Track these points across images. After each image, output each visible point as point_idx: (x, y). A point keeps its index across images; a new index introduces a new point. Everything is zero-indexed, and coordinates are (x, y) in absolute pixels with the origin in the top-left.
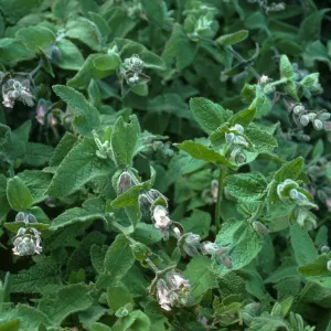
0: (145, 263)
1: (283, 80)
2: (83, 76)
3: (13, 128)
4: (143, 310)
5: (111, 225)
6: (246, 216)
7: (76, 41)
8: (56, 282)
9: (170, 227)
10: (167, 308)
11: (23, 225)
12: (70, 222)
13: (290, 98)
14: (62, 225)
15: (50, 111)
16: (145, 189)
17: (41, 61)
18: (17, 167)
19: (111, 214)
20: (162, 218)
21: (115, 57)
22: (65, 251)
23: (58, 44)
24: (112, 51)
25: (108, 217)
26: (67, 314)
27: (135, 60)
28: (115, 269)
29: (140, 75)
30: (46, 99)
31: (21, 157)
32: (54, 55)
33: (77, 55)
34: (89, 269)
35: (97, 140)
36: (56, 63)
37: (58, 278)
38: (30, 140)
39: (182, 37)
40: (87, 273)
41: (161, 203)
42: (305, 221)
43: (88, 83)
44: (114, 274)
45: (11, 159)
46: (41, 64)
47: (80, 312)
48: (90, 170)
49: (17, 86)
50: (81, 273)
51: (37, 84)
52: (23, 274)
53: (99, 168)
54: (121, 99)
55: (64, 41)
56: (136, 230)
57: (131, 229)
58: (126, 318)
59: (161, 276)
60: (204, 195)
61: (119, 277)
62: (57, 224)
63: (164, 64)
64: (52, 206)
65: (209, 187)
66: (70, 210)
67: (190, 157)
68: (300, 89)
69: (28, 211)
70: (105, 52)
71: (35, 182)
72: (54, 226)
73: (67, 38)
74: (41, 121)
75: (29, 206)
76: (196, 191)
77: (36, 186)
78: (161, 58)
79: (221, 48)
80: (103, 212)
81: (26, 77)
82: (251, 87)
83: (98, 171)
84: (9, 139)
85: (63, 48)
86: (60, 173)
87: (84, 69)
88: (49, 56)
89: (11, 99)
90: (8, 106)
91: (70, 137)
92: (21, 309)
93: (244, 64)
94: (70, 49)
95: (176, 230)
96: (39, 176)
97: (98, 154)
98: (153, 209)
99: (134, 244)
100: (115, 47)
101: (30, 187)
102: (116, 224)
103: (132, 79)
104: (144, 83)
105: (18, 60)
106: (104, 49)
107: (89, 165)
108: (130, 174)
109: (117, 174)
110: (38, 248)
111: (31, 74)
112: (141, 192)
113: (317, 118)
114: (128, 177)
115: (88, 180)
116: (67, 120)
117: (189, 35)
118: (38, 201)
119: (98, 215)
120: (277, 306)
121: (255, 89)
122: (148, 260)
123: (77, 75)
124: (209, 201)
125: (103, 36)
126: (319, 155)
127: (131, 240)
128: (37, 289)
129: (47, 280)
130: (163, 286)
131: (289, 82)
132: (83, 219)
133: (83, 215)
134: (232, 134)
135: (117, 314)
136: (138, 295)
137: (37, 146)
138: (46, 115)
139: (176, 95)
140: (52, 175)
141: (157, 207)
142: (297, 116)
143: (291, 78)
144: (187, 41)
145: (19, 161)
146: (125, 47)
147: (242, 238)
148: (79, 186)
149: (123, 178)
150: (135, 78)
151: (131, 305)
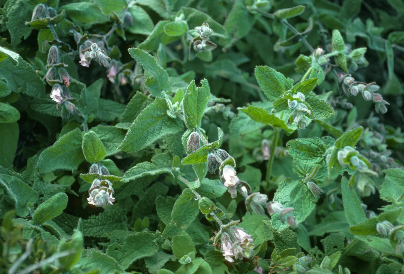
0: (209, 216)
1: (335, 53)
2: (152, 40)
3: (88, 85)
4: (203, 258)
5: (176, 179)
6: (300, 176)
7: (146, 8)
8: (122, 228)
9: (238, 186)
10: (230, 260)
11: (98, 177)
12: (140, 175)
13: (340, 69)
14: (133, 178)
15: (121, 71)
16: (213, 149)
17: (115, 24)
18: (91, 121)
19: (177, 169)
20: (232, 177)
21: (183, 24)
22: (130, 200)
23: (130, 10)
24: (180, 19)
25: (174, 172)
26: (134, 260)
27: (205, 28)
28: (180, 220)
29: (207, 43)
30: (117, 60)
31: (94, 112)
32: (127, 20)
33: (147, 21)
34: (153, 217)
35: (169, 101)
36: (127, 28)
37: (125, 223)
38: (101, 97)
39: (243, 9)
40: (151, 220)
41: (230, 163)
42: (366, 187)
43: (158, 47)
44: (179, 225)
45: (85, 114)
46: (114, 28)
47: (147, 258)
48: (161, 128)
49: (94, 48)
50: (146, 221)
51: (111, 46)
52: (92, 219)
53: (169, 127)
54: (183, 62)
55: (135, 7)
56: (202, 186)
57: (197, 184)
58: (189, 265)
59: (224, 230)
60: (255, 152)
61: (184, 227)
62: (128, 176)
63: (226, 33)
64: (119, 157)
65: (260, 146)
66: (140, 164)
67: (249, 119)
68: (349, 61)
69: (101, 163)
70: (172, 20)
71: (108, 136)
72: (125, 179)
73: (138, 4)
74: (112, 80)
75: (102, 159)
76: (247, 149)
77: (108, 140)
78: (223, 27)
79: (278, 21)
80: (170, 167)
81: (100, 39)
82: (306, 58)
83: (168, 129)
84: (84, 96)
85: (135, 13)
86: (133, 129)
87: (154, 35)
88: (122, 21)
89: (88, 59)
90: (84, 65)
91: (141, 96)
92: (95, 255)
93: (298, 37)
94: (141, 15)
95: (244, 189)
96: (111, 131)
97: (169, 114)
98: (222, 168)
99: (200, 199)
100: (182, 16)
101: (102, 140)
102: (181, 179)
103: (200, 46)
104: (210, 50)
105: (92, 23)
106: (172, 16)
107: (159, 123)
108: (199, 133)
109: (186, 133)
110: (111, 199)
111: (105, 37)
112: (210, 151)
113: (366, 89)
114: (198, 137)
115: (159, 137)
116: (138, 80)
117: (248, 7)
118: (110, 154)
119: (166, 170)
120: (327, 260)
121: (311, 60)
122: (212, 214)
123: (148, 39)
124: (260, 158)
125: (170, 4)
126: (354, 120)
127: (197, 195)
128: (106, 234)
129: (114, 226)
130: (227, 239)
131: (340, 55)
132: (153, 173)
133: (152, 169)
134: (296, 102)
135: (181, 261)
136: (198, 244)
137: (108, 103)
138: (117, 75)
139: (230, 62)
140: (125, 131)
141: (227, 166)
142: (347, 87)
143: (342, 52)
144: (246, 13)
145: (93, 116)
146: (191, 15)
147: (298, 197)
148: (150, 142)
149: (192, 138)
150: (203, 45)
151: (194, 253)
